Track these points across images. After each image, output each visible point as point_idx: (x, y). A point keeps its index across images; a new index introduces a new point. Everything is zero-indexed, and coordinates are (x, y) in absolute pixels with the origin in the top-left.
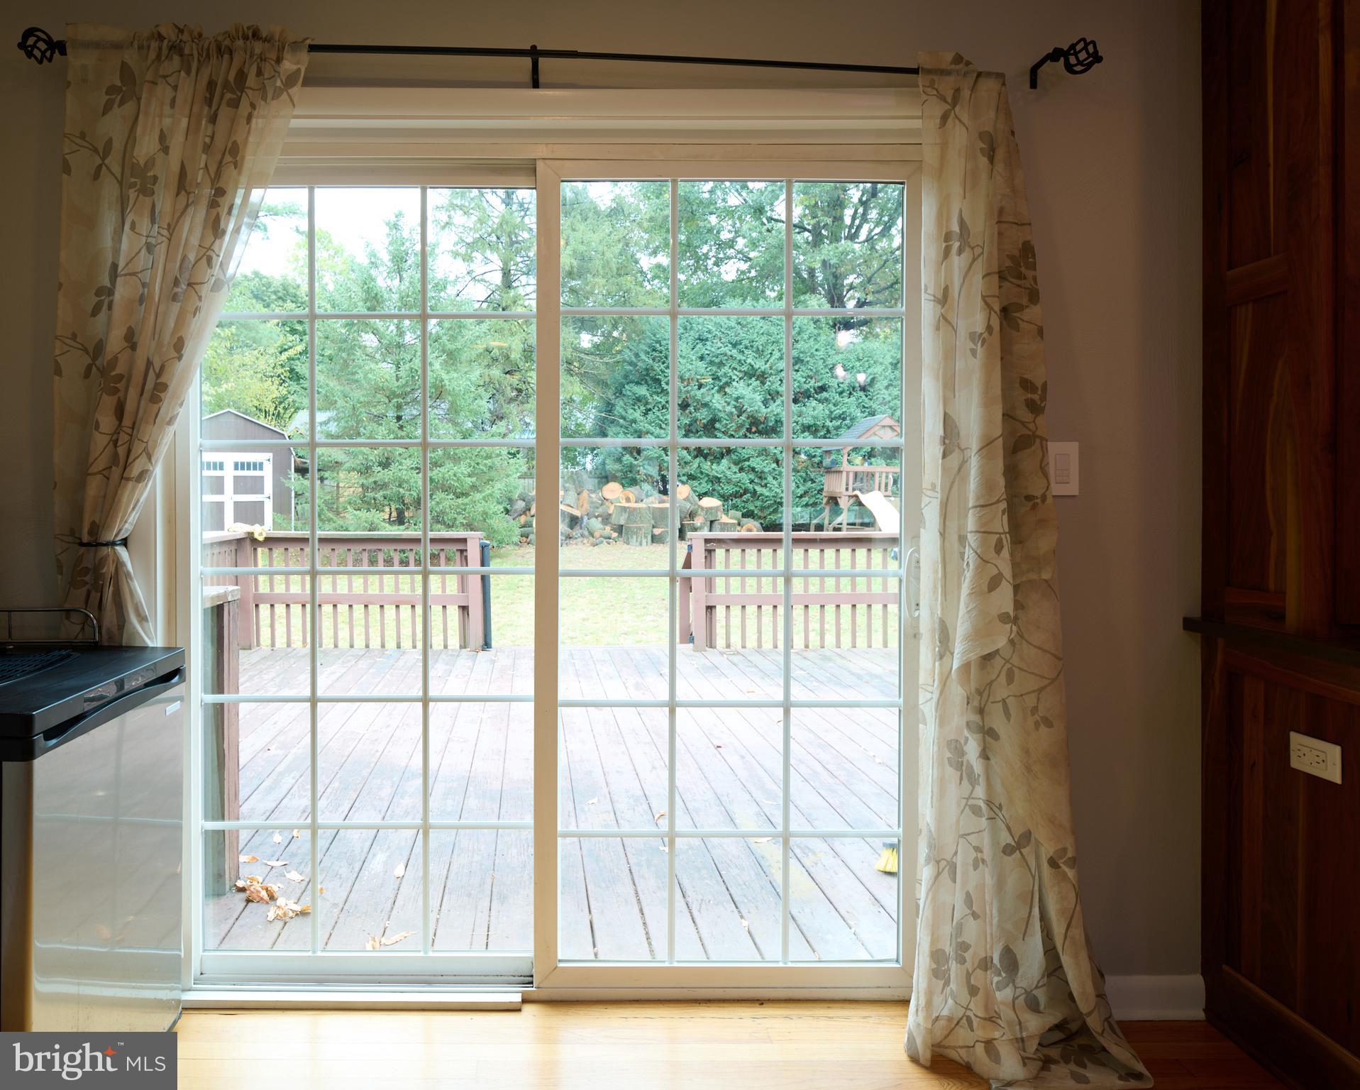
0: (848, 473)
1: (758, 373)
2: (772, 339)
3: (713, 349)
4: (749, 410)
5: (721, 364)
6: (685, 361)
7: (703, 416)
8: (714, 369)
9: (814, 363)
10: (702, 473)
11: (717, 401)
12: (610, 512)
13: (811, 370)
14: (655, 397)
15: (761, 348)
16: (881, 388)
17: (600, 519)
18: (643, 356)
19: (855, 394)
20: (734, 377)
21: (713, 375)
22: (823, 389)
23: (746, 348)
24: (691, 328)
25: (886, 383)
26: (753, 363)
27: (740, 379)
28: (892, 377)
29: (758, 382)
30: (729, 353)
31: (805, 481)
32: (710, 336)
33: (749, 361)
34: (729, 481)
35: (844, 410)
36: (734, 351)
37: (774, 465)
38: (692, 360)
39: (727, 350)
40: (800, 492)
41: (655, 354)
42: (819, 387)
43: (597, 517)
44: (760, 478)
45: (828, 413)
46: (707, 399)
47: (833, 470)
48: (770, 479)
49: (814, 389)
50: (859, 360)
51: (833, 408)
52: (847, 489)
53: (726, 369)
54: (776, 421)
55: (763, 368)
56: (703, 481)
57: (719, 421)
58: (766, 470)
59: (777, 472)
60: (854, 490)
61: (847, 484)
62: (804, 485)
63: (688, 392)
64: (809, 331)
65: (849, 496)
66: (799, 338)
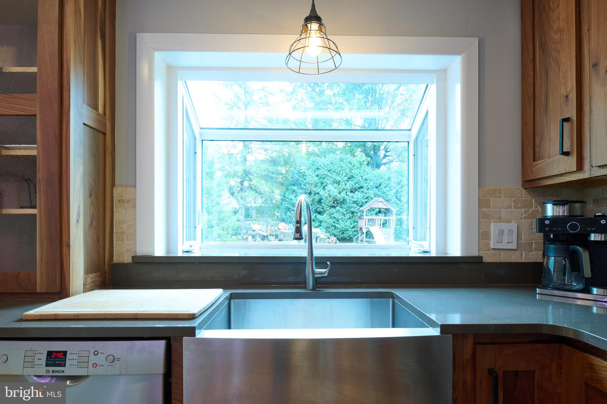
0: (366, 219)
1: (337, 181)
2: (343, 169)
3: (321, 173)
4: (333, 195)
5: (324, 178)
6: (310, 177)
7: (317, 197)
8: (322, 180)
9: (358, 178)
10: (317, 219)
11: (322, 193)
12: (278, 234)
13: (357, 180)
14: (299, 190)
15: (338, 172)
16: (383, 187)
17: (275, 236)
18: (295, 175)
19: (373, 189)
20: (328, 183)
21: (322, 182)
22: (361, 187)
23: (333, 172)
24: (315, 165)
25: (385, 186)
26: (335, 178)
27: (330, 183)
28: (388, 183)
29: (337, 185)
30: (327, 174)
31: (354, 222)
32: (320, 167)
33: (334, 177)
34: (326, 222)
35: (368, 195)
36: (329, 173)
37: (343, 216)
38: (313, 177)
39: (326, 173)
40: (352, 226)
41: (300, 174)
42: (360, 187)
43: (273, 236)
44: (338, 221)
45: (363, 196)
46: (318, 191)
47: (361, 218)
48: (341, 221)
49: (358, 188)
50: (375, 176)
51: (365, 195)
52: (365, 225)
53: (326, 180)
54: (344, 200)
55: (339, 180)
56: (317, 222)
57: (323, 199)
58: (339, 218)
59: (343, 219)
60: (368, 225)
61: (365, 223)
62: (354, 224)
63: (311, 188)
64: (357, 166)
65: (366, 228)
66: (353, 168)
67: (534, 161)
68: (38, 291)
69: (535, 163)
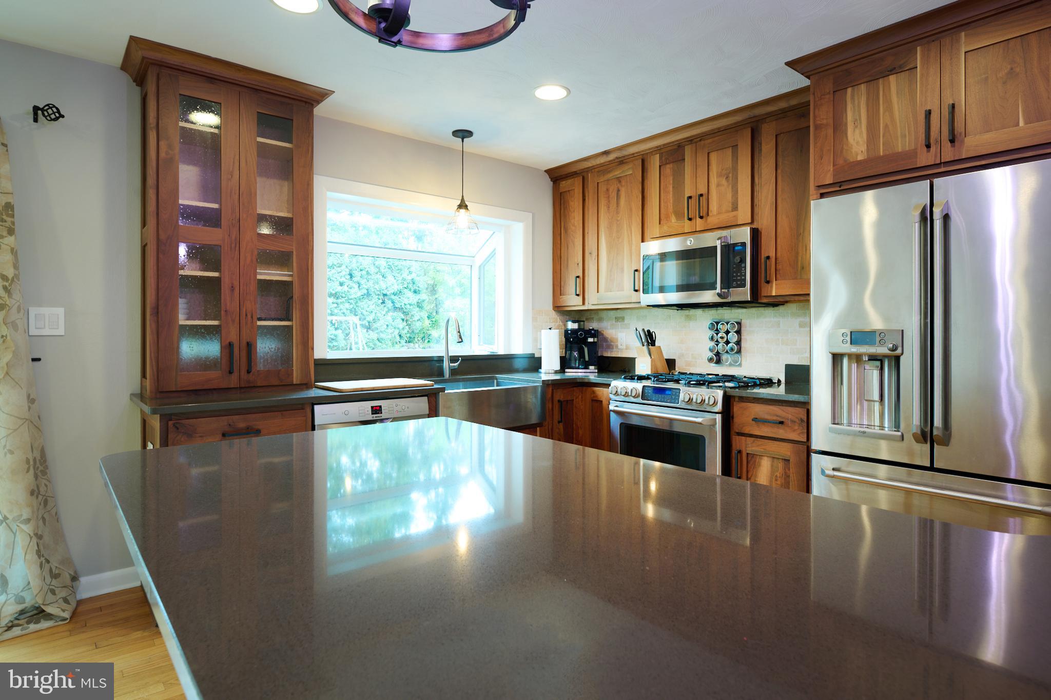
67: (561, 295)
68: (294, 383)
69: (561, 297)
